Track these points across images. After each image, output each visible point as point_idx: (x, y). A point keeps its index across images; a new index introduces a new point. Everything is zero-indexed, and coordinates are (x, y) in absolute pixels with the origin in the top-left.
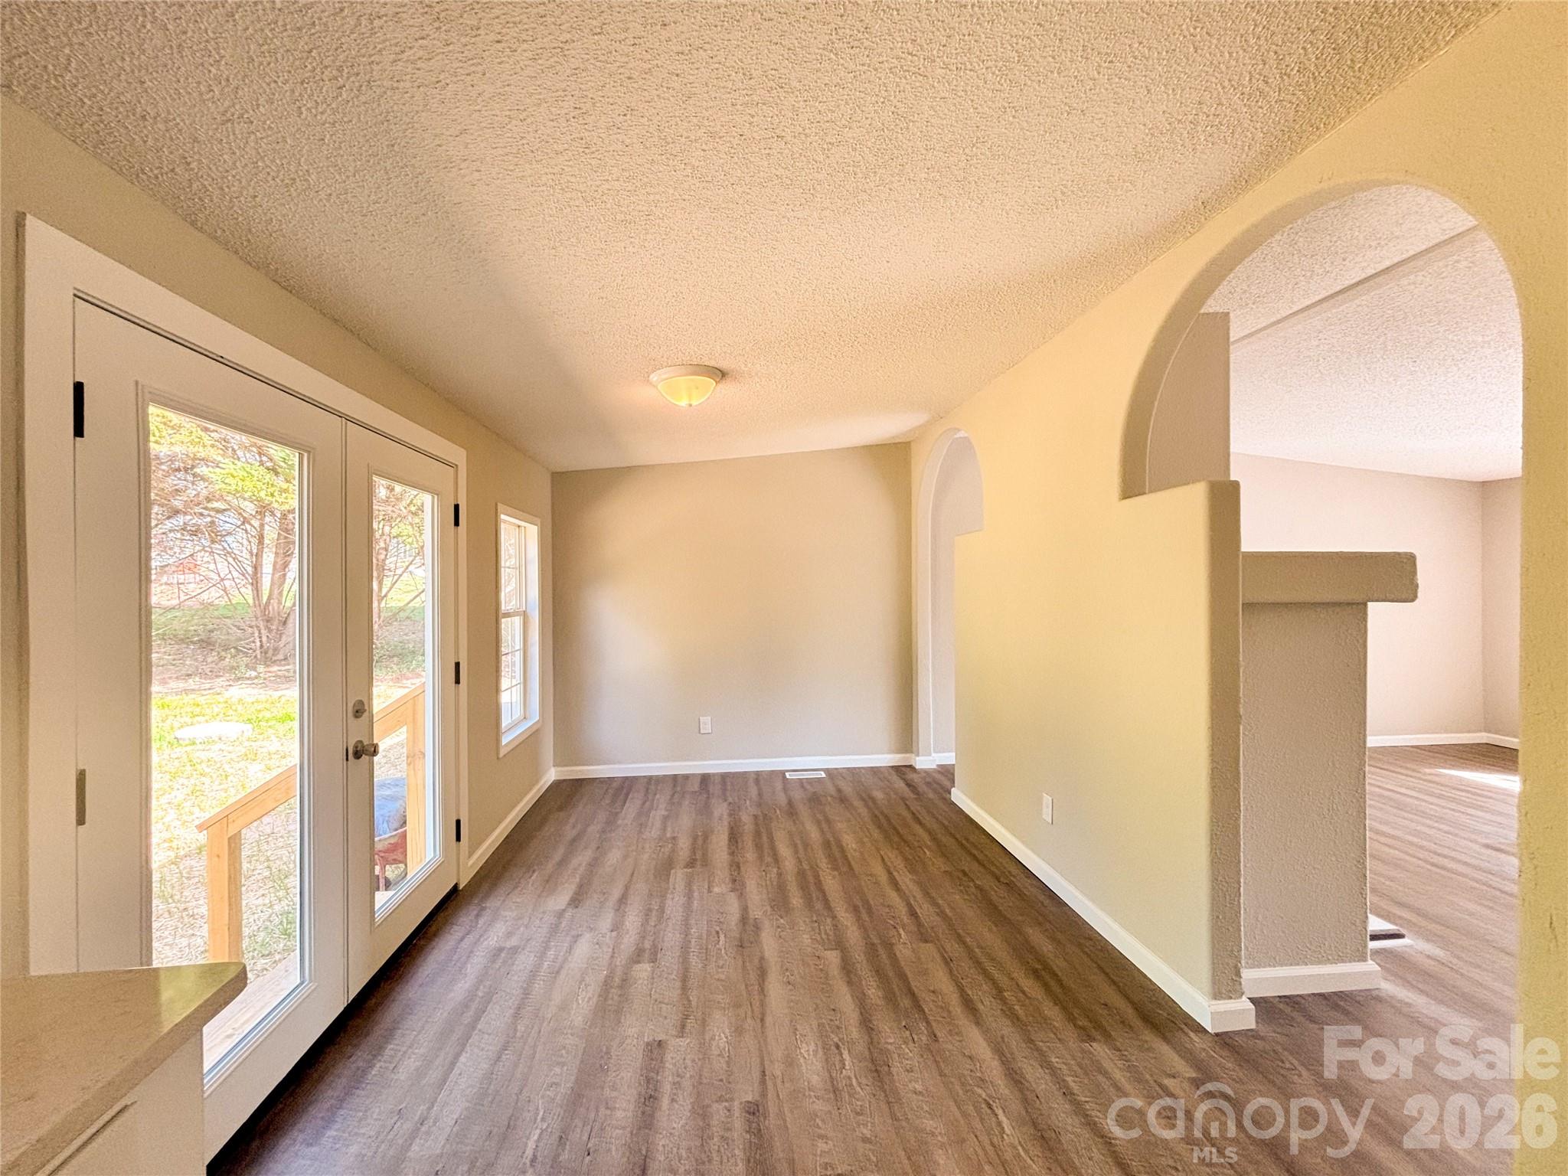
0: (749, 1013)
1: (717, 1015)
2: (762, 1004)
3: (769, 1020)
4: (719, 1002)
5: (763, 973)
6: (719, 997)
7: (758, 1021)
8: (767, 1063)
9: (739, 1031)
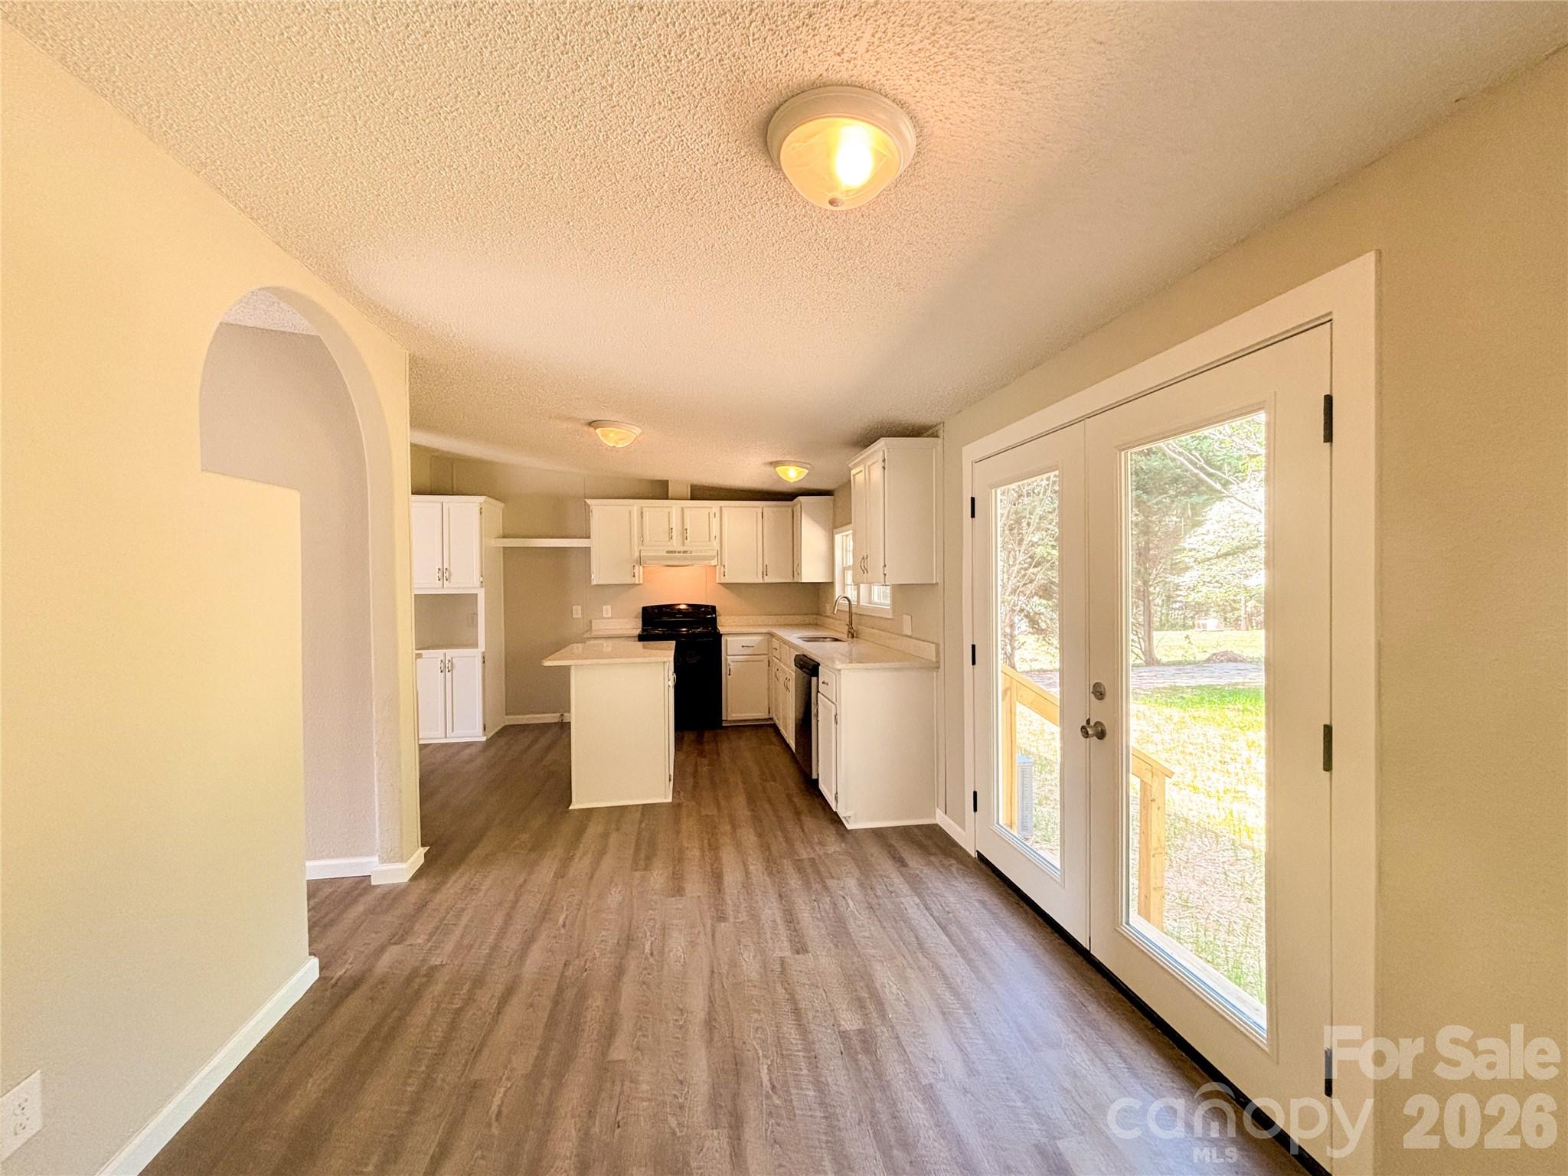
0: (725, 980)
1: (754, 976)
2: (712, 985)
3: (706, 972)
4: (755, 987)
5: (710, 1024)
6: (755, 992)
7: (716, 971)
8: (710, 943)
9: (734, 964)
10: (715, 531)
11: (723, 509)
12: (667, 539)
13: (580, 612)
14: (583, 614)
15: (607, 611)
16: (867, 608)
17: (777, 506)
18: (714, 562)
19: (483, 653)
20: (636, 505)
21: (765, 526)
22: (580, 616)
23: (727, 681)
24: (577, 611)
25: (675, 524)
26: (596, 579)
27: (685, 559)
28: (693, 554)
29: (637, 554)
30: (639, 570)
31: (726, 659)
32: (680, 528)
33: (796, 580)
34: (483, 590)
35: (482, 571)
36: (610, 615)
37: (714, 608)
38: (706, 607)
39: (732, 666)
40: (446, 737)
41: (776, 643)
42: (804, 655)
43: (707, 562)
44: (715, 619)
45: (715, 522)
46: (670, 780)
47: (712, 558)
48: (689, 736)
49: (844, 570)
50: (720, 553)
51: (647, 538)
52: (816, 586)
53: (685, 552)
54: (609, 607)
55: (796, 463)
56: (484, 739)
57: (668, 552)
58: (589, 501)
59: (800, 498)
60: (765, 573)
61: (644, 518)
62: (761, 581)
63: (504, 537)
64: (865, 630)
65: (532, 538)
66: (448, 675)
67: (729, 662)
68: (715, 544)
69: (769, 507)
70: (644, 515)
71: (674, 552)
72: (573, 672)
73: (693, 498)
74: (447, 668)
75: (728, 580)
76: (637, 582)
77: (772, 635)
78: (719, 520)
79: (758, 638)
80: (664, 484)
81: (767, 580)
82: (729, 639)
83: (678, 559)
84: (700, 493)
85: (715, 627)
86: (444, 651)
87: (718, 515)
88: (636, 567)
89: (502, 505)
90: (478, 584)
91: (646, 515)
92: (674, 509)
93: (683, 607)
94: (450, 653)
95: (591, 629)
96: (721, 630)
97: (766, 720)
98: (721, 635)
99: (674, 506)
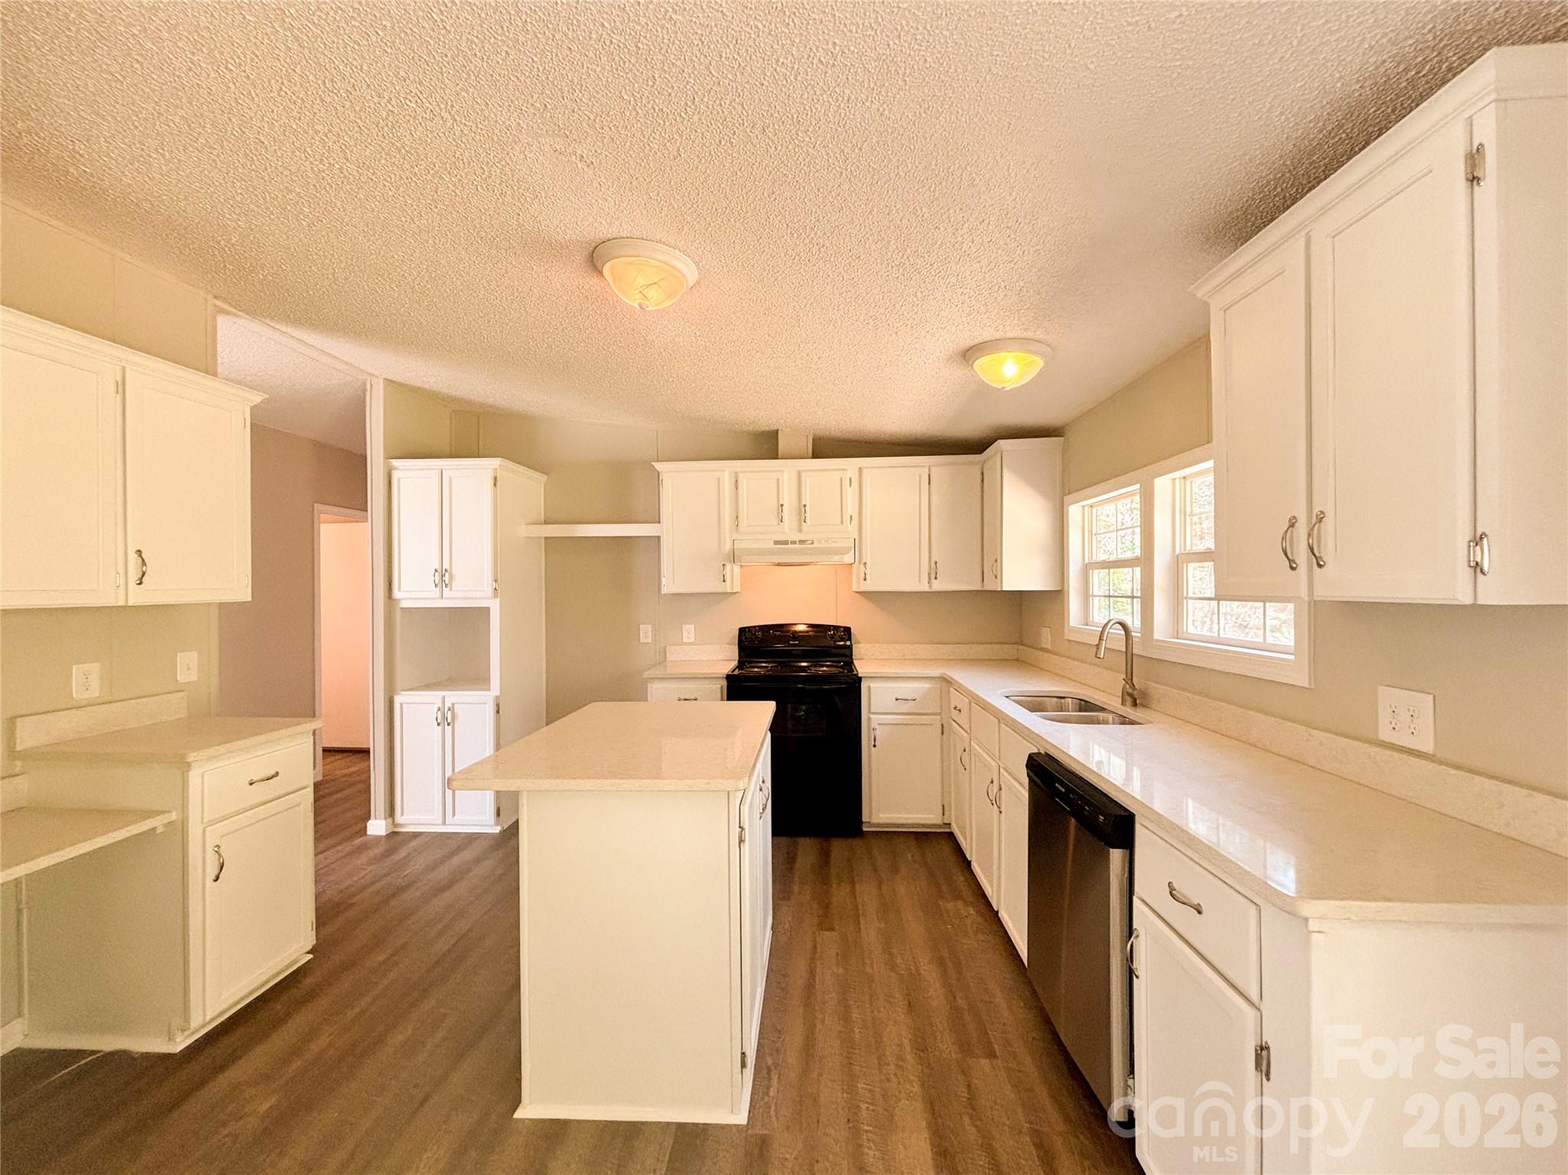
10: (851, 508)
11: (865, 471)
12: (775, 522)
13: (650, 634)
14: (654, 635)
15: (689, 632)
16: (1163, 645)
17: (952, 464)
18: (848, 558)
19: (497, 698)
20: (727, 469)
21: (934, 498)
22: (650, 640)
23: (870, 756)
24: (646, 633)
25: (788, 499)
26: (668, 586)
27: (802, 552)
28: (815, 545)
29: (728, 547)
30: (734, 571)
31: (869, 719)
32: (795, 502)
33: (988, 587)
34: (497, 601)
35: (496, 573)
36: (693, 640)
37: (848, 630)
38: (836, 628)
39: (879, 733)
40: (444, 823)
41: (957, 699)
42: (1047, 755)
43: (836, 558)
44: (850, 648)
45: (851, 494)
46: (743, 1065)
47: (842, 551)
48: (807, 849)
49: (1178, 564)
50: (857, 545)
51: (743, 523)
52: (1020, 598)
53: (802, 542)
54: (692, 627)
55: (1023, 343)
56: (497, 830)
57: (777, 543)
58: (658, 466)
59: (1001, 443)
60: (933, 575)
61: (740, 488)
62: (927, 589)
63: (546, 523)
64: (1157, 690)
65: (578, 523)
66: (448, 729)
67: (874, 725)
68: (852, 529)
69: (939, 465)
70: (740, 483)
71: (785, 543)
72: (524, 800)
73: (815, 456)
74: (446, 719)
75: (870, 586)
76: (729, 591)
77: (946, 681)
78: (857, 490)
79: (926, 685)
80: (773, 436)
81: (937, 586)
82: (874, 685)
83: (794, 552)
84: (826, 447)
85: (850, 664)
86: (442, 693)
87: (855, 483)
88: (728, 567)
89: (543, 478)
90: (490, 592)
91: (743, 484)
92: (786, 476)
93: (802, 628)
94: (452, 697)
95: (664, 660)
96: (861, 668)
97: (939, 826)
98: (860, 679)
99: (784, 470)
